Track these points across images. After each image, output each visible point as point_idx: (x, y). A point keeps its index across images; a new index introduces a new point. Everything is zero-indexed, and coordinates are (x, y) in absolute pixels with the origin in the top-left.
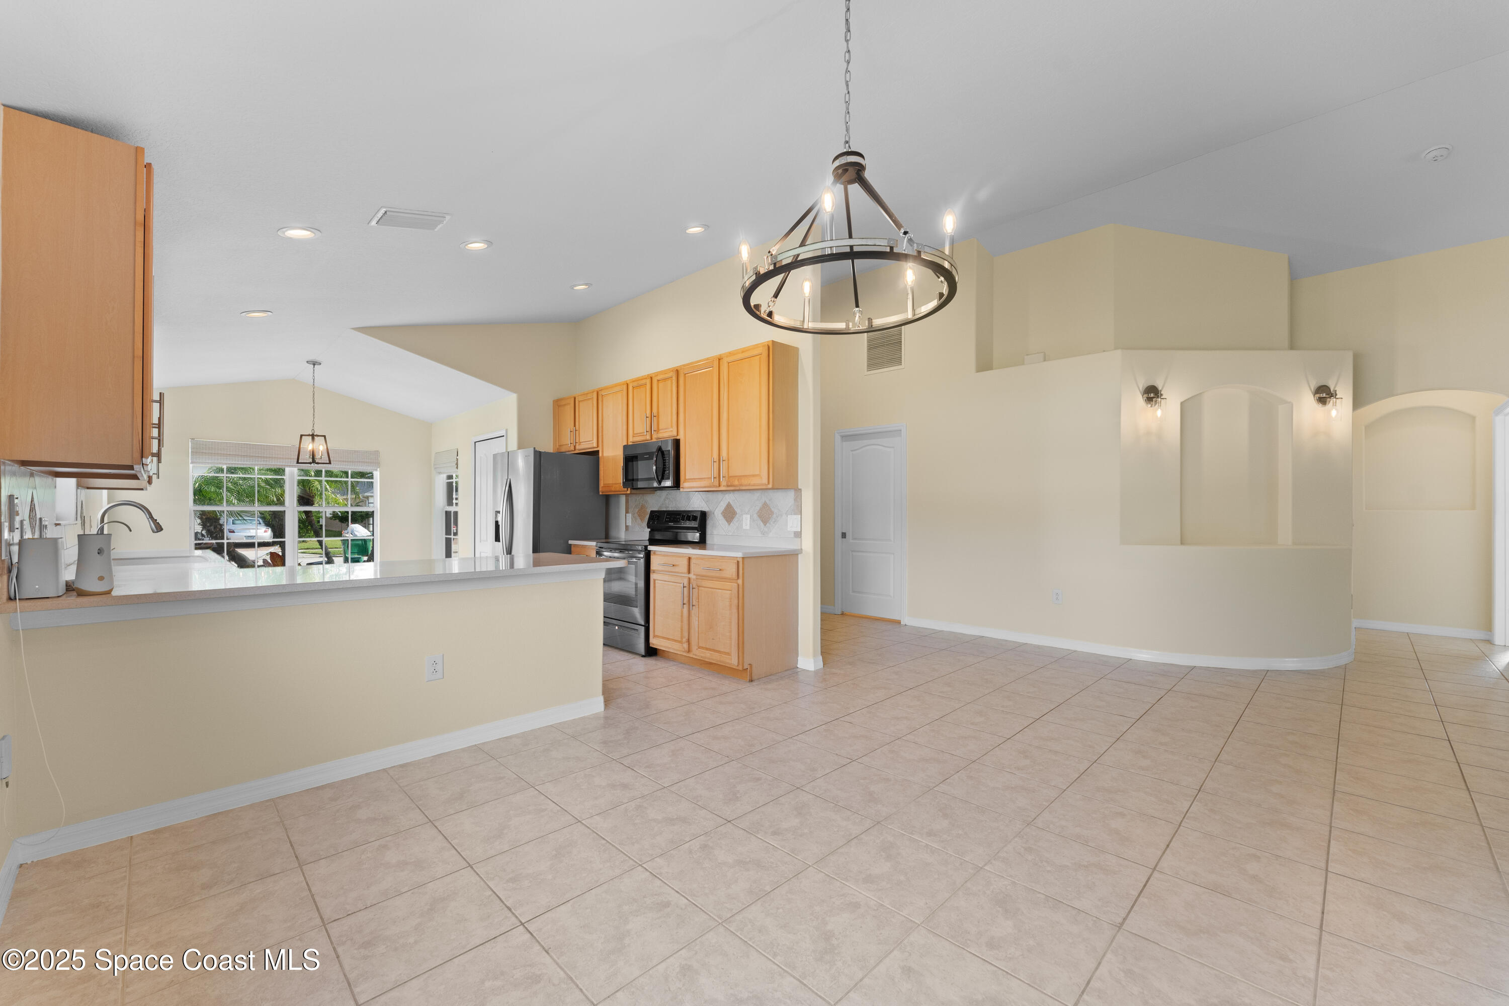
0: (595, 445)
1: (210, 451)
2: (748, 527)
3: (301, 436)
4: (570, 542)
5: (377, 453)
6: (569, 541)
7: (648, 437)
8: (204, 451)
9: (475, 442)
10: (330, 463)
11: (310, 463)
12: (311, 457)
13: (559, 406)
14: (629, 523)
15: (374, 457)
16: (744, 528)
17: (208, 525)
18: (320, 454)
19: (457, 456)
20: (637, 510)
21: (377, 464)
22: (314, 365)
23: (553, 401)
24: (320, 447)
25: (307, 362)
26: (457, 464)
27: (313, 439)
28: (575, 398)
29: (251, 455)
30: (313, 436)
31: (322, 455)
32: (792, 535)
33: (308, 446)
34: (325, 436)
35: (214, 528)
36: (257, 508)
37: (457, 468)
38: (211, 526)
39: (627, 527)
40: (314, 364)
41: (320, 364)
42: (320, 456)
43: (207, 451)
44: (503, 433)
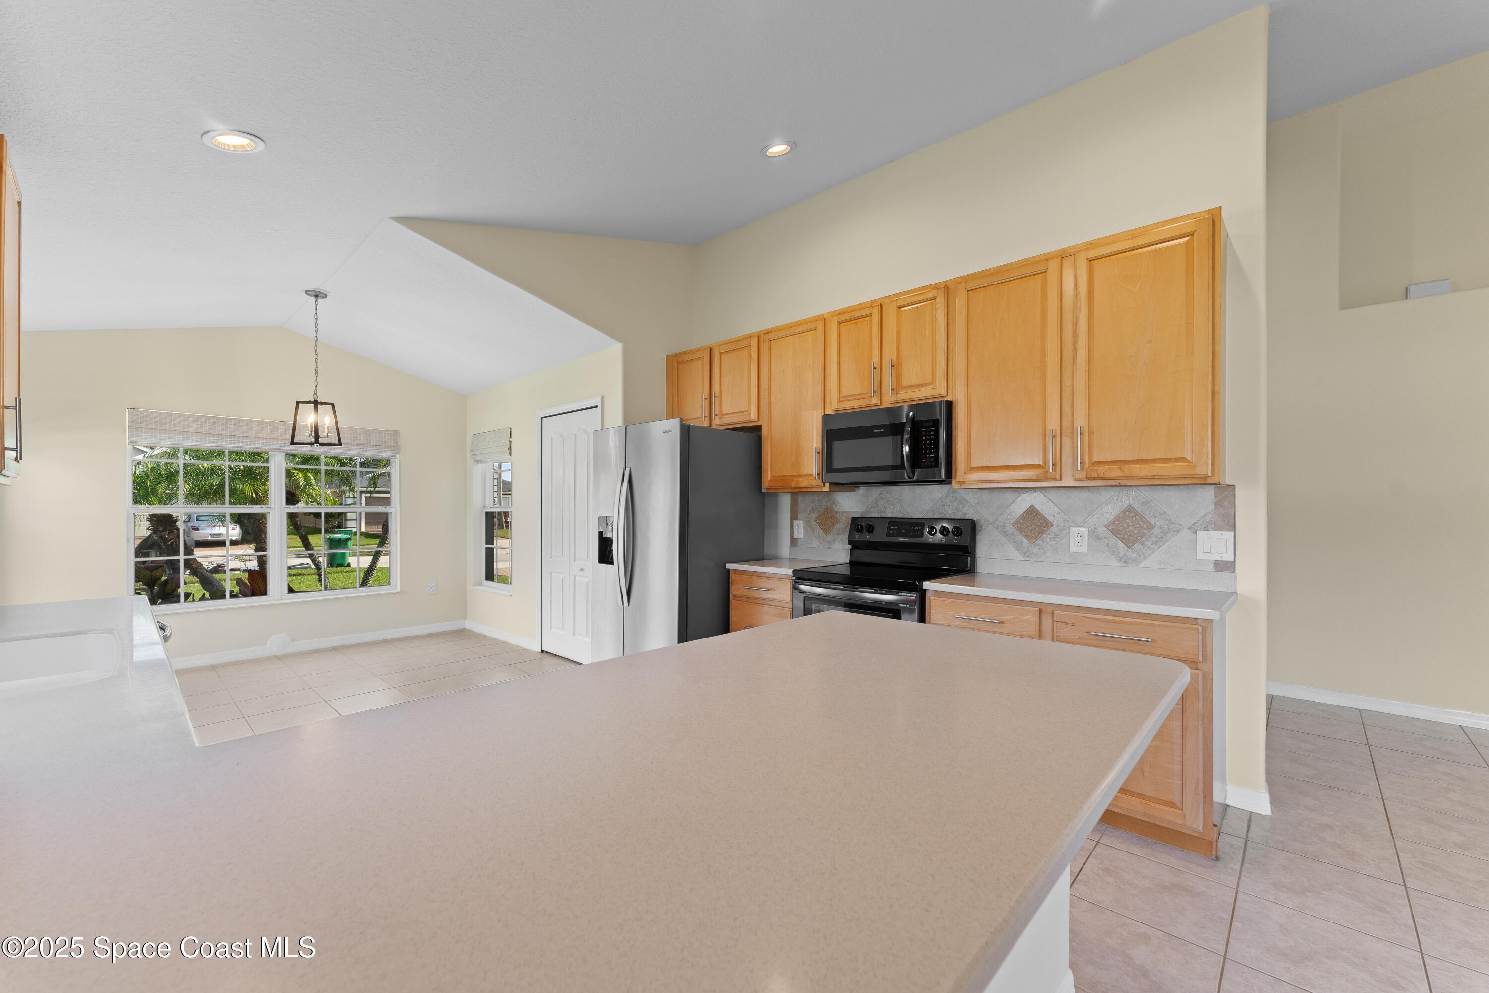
0: (754, 416)
1: (159, 427)
2: (1084, 549)
3: (298, 403)
4: (729, 566)
5: (396, 434)
6: (727, 564)
7: (875, 401)
8: (149, 426)
9: (542, 418)
10: (340, 444)
11: (312, 444)
12: (313, 434)
13: (679, 363)
14: (799, 533)
15: (392, 438)
16: (1073, 548)
17: (161, 529)
18: (326, 431)
19: (511, 438)
20: (815, 516)
21: (397, 449)
22: (317, 297)
23: (668, 357)
24: (326, 420)
25: (307, 292)
26: (510, 449)
27: (316, 408)
28: (711, 349)
29: (220, 433)
30: (316, 403)
31: (329, 432)
32: (1211, 567)
33: (308, 417)
34: (332, 405)
35: (169, 533)
36: (229, 509)
37: (510, 454)
38: (164, 531)
39: (794, 542)
40: (317, 295)
41: (325, 296)
42: (325, 434)
43: (154, 427)
44: (596, 401)
